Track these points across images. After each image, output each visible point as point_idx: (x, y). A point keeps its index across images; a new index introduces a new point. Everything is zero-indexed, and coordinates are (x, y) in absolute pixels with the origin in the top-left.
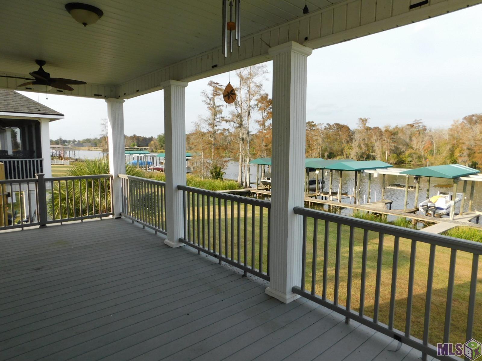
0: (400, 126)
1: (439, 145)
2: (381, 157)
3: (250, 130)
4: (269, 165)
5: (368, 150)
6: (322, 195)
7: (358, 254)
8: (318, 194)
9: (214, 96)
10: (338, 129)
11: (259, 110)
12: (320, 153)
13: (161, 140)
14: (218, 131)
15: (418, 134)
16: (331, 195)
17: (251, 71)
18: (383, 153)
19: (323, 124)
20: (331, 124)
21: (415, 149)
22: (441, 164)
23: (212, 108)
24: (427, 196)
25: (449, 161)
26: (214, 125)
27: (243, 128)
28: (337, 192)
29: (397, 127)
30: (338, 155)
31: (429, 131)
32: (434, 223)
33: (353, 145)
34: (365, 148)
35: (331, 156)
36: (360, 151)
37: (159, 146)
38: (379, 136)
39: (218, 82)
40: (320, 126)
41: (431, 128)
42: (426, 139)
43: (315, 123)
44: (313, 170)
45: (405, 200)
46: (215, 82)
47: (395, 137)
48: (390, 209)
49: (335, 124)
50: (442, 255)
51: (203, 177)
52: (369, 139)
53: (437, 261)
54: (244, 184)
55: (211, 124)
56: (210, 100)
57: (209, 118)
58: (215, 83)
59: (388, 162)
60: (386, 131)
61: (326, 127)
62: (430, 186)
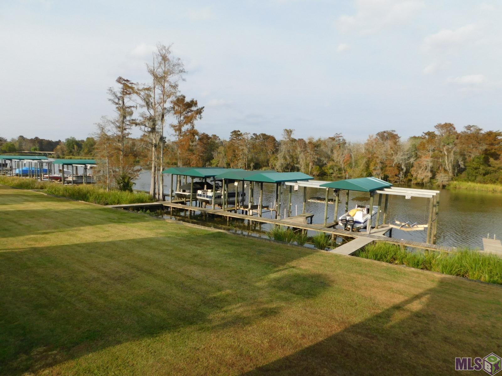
0: (322, 139)
1: (357, 158)
2: (304, 168)
3: (164, 136)
4: (184, 176)
5: (293, 161)
6: (242, 209)
7: (272, 282)
8: (238, 208)
9: (124, 94)
10: (264, 139)
11: (175, 113)
12: (246, 163)
13: (70, 144)
14: (128, 135)
15: (338, 147)
16: (250, 209)
17: (166, 69)
18: (306, 165)
19: (249, 133)
20: (258, 134)
21: (336, 162)
22: (358, 177)
23: (121, 108)
24: (346, 209)
25: (365, 174)
26: (123, 128)
27: (155, 133)
28: (258, 205)
29: (319, 140)
30: (264, 166)
31: (348, 145)
32: (353, 238)
33: (278, 156)
34: (290, 160)
35: (257, 166)
36: (285, 162)
37: (67, 151)
38: (304, 148)
39: (129, 80)
40: (246, 136)
41: (350, 143)
42: (346, 152)
43: (241, 132)
44: (233, 181)
45: (325, 214)
46: (125, 79)
47: (318, 150)
48: (311, 223)
49: (261, 134)
50: (360, 277)
51: (107, 188)
52: (294, 151)
53: (355, 285)
54: (157, 196)
55: (119, 127)
56: (119, 99)
57: (117, 120)
58: (125, 81)
59: (311, 173)
60: (310, 143)
61: (252, 137)
62: (349, 199)
